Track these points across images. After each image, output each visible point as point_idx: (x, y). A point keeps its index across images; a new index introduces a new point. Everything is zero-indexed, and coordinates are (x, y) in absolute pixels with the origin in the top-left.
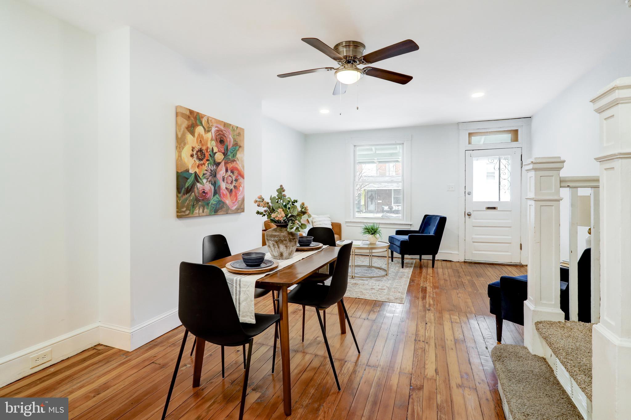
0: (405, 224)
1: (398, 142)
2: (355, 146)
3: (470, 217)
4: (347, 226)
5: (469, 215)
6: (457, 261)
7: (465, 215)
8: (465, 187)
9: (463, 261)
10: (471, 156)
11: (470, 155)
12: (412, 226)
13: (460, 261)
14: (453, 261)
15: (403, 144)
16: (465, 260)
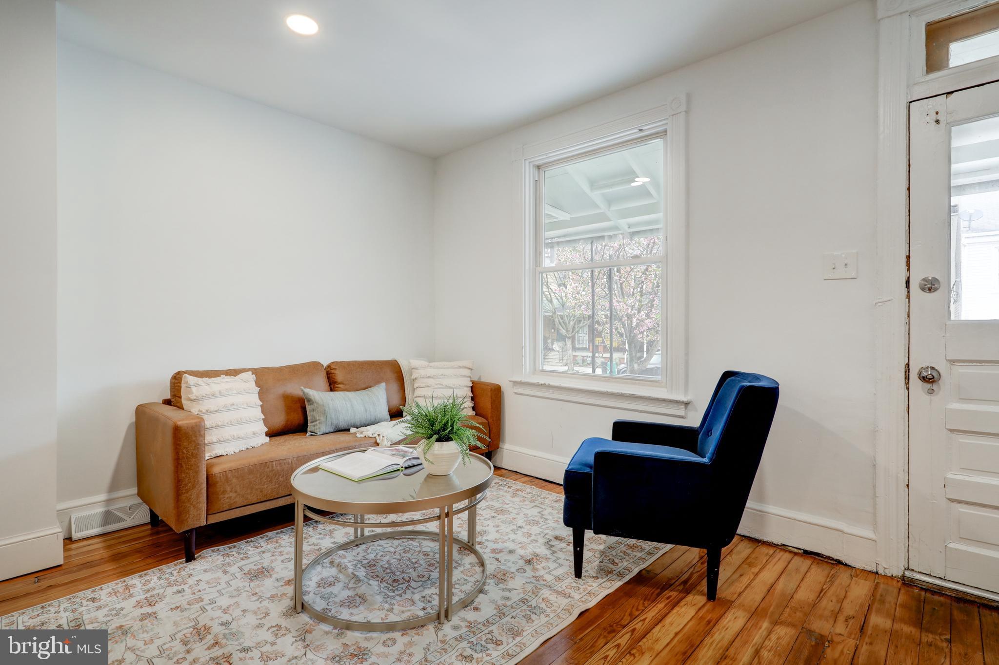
0: (664, 400)
1: (649, 129)
2: (538, 167)
3: (935, 387)
4: (517, 394)
5: (930, 379)
6: (868, 568)
7: (907, 378)
8: (908, 257)
9: (897, 572)
10: (937, 122)
11: (934, 117)
12: (689, 407)
13: (881, 571)
14: (846, 565)
15: (666, 131)
16: (908, 574)
